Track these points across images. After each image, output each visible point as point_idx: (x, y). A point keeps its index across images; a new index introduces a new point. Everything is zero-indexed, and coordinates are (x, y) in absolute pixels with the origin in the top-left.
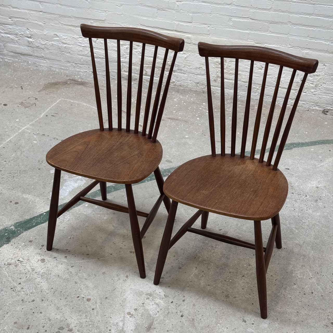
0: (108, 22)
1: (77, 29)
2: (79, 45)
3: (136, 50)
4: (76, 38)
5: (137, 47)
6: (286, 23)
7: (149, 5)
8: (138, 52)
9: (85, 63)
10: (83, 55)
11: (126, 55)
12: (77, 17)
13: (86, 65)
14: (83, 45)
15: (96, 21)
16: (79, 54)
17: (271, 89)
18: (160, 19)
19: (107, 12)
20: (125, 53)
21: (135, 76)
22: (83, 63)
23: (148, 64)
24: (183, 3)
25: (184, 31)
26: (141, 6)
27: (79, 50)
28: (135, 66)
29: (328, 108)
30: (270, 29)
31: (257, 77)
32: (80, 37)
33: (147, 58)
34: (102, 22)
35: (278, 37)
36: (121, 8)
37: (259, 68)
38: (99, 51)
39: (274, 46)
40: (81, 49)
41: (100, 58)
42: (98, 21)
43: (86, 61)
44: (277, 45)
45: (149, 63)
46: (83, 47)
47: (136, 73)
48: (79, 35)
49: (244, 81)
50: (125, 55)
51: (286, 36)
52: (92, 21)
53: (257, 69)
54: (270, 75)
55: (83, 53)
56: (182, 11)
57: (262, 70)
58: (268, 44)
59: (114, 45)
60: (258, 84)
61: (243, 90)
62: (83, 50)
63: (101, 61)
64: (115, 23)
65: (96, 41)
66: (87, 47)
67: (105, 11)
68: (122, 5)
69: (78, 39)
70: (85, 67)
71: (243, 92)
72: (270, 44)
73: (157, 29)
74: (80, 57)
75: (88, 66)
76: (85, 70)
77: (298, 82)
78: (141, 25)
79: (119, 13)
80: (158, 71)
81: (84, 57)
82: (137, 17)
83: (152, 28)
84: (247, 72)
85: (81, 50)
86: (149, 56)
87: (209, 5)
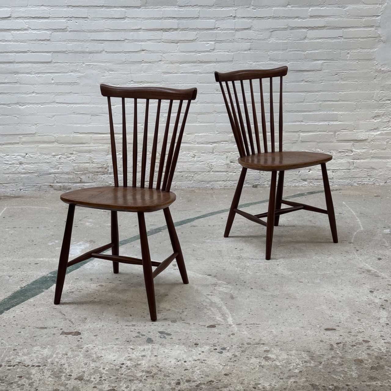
0: (39, 135)
1: (4, 147)
2: (5, 163)
3: (69, 159)
4: (2, 156)
5: (70, 155)
6: (211, 113)
7: (82, 112)
8: (72, 160)
9: (12, 181)
10: (10, 173)
11: (59, 165)
12: (3, 135)
13: (14, 183)
14: (10, 163)
15: (26, 135)
16: (6, 172)
17: (205, 174)
18: (94, 125)
19: (38, 125)
20: (57, 164)
21: (69, 185)
22: (10, 182)
23: (83, 171)
24: (116, 107)
25: (118, 133)
26: (74, 114)
27: (5, 168)
28: (68, 175)
29: (257, 183)
30: (198, 120)
31: (191, 166)
32: (6, 155)
33: (82, 164)
34: (32, 135)
35: (207, 126)
36: (53, 119)
37: (192, 157)
38: (29, 166)
39: (203, 134)
40: (8, 167)
41: (30, 173)
42: (28, 135)
43: (13, 179)
44: (206, 133)
45: (84, 169)
46: (10, 164)
47: (70, 183)
48: (5, 153)
49: (179, 171)
50: (57, 165)
51: (213, 124)
52: (21, 137)
53: (191, 157)
54: (202, 162)
55: (10, 171)
56: (116, 114)
57: (194, 158)
58: (198, 133)
59: (45, 157)
60: (193, 172)
61: (179, 180)
62: (10, 168)
63: (30, 176)
64: (46, 134)
65: (25, 156)
66: (14, 164)
67: (36, 124)
68: (54, 116)
69: (5, 157)
70: (12, 185)
71: (180, 182)
72: (200, 133)
73: (91, 134)
74: (7, 175)
75: (15, 184)
76: (12, 188)
77: (228, 164)
78: (75, 133)
79: (51, 125)
80: (94, 176)
81: (11, 175)
82: (71, 125)
83: (86, 134)
84: (181, 162)
85: (8, 169)
86: (84, 162)
87: (141, 105)
